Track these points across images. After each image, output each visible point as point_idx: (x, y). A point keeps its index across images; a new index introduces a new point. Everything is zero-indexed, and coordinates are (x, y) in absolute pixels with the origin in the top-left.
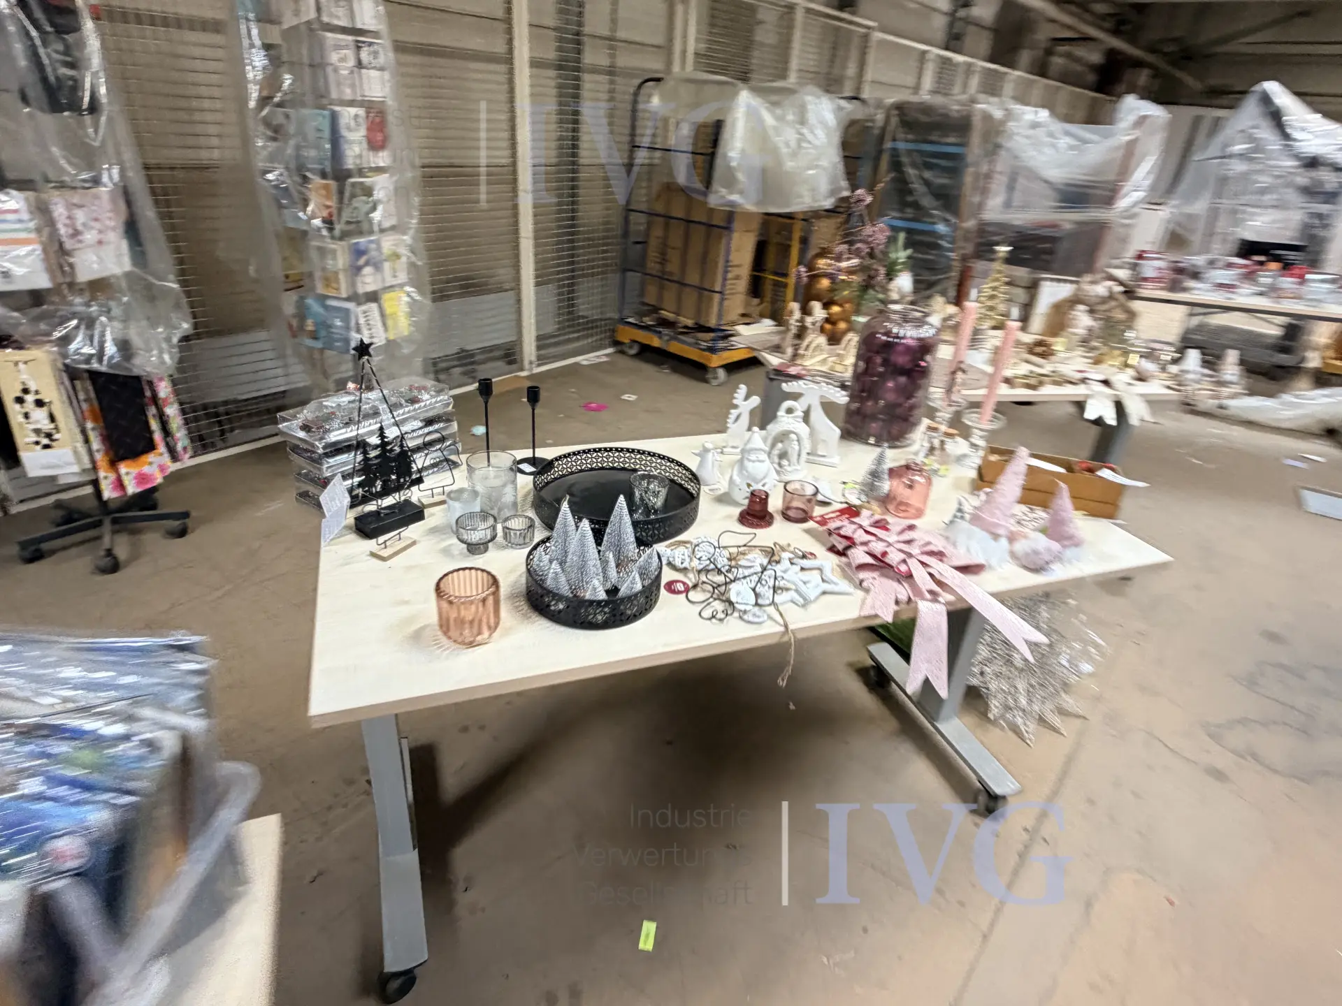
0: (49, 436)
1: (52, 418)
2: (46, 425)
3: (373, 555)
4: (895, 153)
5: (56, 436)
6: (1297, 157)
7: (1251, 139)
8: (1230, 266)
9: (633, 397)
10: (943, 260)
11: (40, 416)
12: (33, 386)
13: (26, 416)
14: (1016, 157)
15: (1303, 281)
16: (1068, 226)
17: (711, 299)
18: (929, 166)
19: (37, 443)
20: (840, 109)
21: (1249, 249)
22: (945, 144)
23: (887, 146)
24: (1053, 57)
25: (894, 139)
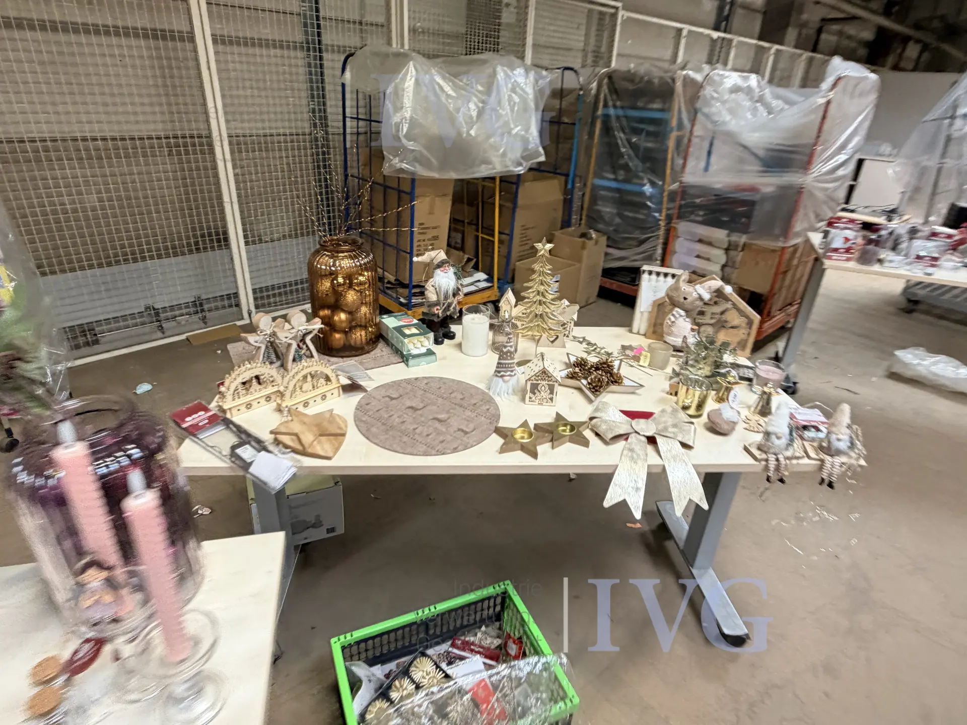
4: (606, 117)
10: (650, 219)
14: (714, 123)
16: (769, 190)
18: (636, 131)
22: (652, 110)
23: (600, 112)
24: (824, 36)
25: (606, 106)
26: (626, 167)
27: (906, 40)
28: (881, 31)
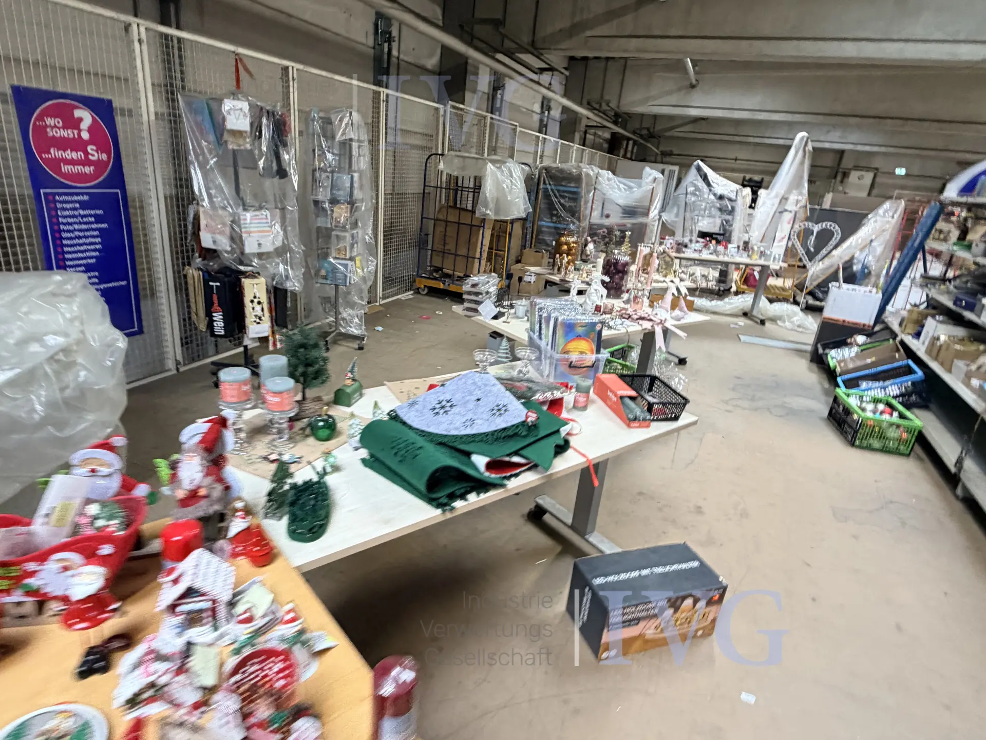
0: (260, 318)
1: (263, 310)
2: (260, 313)
3: (504, 322)
4: (546, 190)
5: (263, 318)
6: (715, 195)
7: (695, 186)
8: (697, 242)
9: (441, 313)
11: (258, 308)
12: (258, 295)
13: (253, 309)
14: (604, 194)
15: (726, 247)
16: (629, 225)
17: (473, 263)
18: (563, 197)
19: (255, 321)
20: (522, 169)
21: (703, 235)
22: (570, 187)
23: (542, 186)
24: (588, 136)
25: (544, 183)
26: (558, 216)
27: (628, 139)
28: (614, 135)
